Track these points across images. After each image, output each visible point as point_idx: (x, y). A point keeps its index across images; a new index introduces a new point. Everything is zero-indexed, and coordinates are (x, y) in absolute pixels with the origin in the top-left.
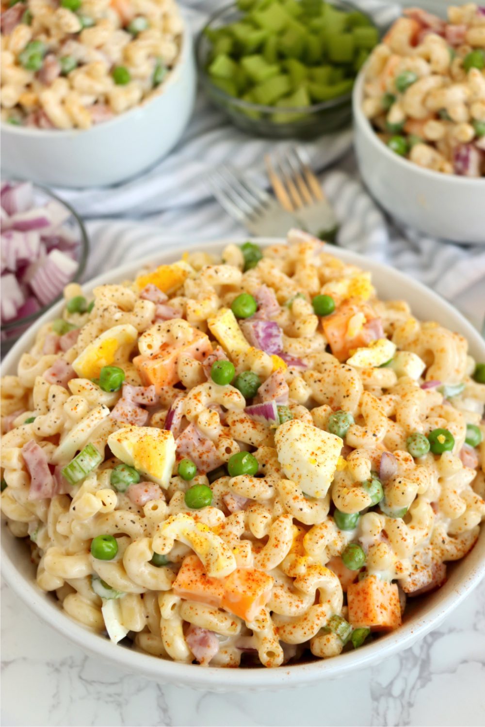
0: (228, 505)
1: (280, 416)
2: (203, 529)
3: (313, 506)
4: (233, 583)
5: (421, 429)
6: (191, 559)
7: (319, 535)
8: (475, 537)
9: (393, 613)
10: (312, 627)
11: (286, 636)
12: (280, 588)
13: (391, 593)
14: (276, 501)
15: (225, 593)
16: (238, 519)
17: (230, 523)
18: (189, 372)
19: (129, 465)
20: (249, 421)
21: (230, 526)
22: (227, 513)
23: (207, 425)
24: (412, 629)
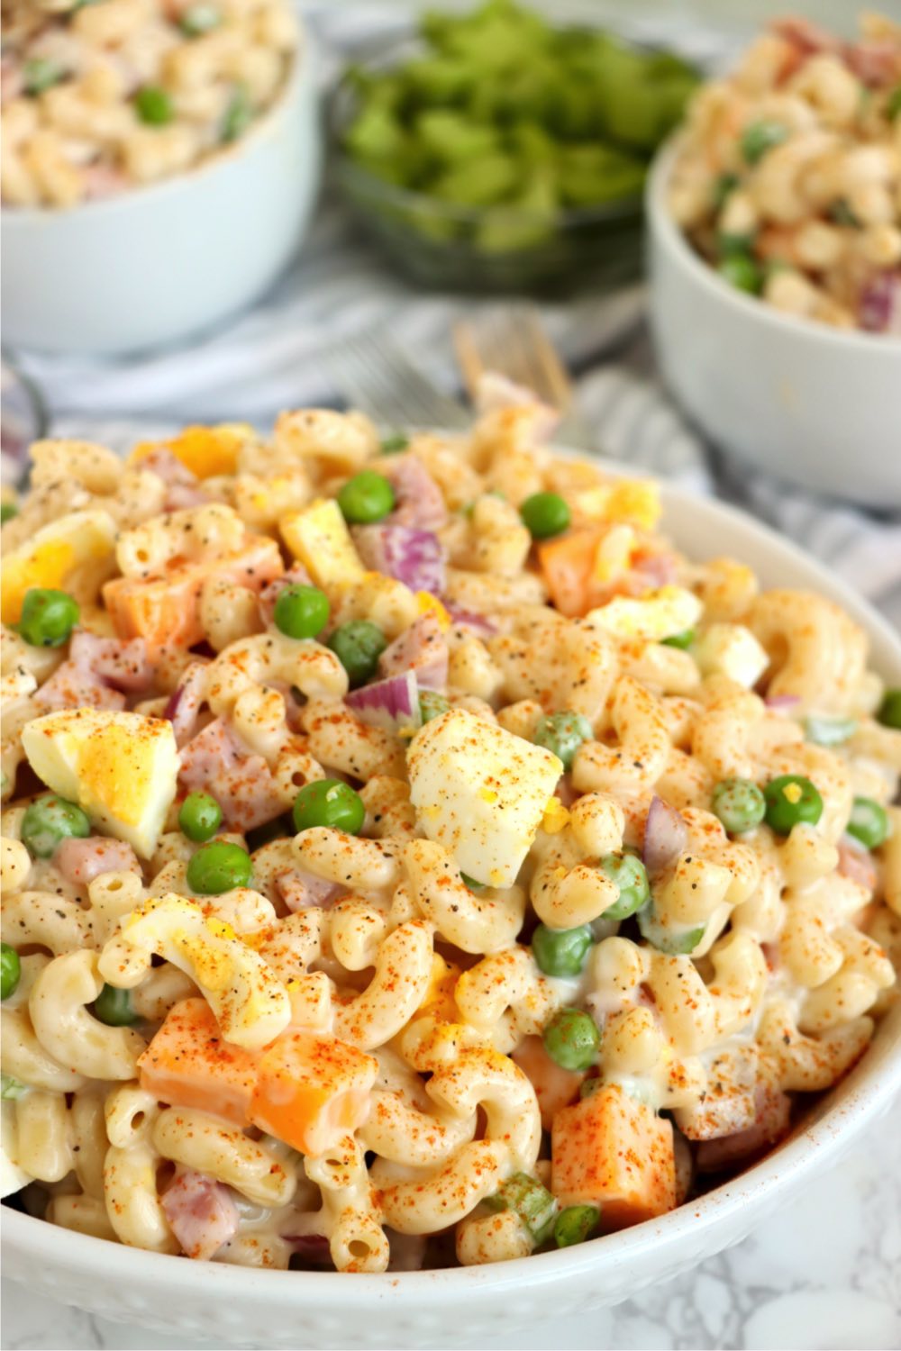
0: (286, 893)
1: (424, 709)
2: (220, 932)
3: (484, 907)
4: (280, 1059)
5: (748, 772)
6: (189, 1005)
7: (492, 976)
8: (860, 1040)
9: (657, 1180)
10: (462, 1191)
11: (399, 1209)
12: (392, 1095)
13: (655, 1136)
14: (399, 890)
15: (258, 1080)
16: (306, 923)
17: (286, 928)
18: (226, 610)
19: (68, 798)
20: (353, 722)
21: (285, 935)
22: (283, 911)
23: (254, 719)
24: (698, 1208)
